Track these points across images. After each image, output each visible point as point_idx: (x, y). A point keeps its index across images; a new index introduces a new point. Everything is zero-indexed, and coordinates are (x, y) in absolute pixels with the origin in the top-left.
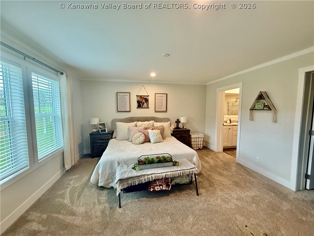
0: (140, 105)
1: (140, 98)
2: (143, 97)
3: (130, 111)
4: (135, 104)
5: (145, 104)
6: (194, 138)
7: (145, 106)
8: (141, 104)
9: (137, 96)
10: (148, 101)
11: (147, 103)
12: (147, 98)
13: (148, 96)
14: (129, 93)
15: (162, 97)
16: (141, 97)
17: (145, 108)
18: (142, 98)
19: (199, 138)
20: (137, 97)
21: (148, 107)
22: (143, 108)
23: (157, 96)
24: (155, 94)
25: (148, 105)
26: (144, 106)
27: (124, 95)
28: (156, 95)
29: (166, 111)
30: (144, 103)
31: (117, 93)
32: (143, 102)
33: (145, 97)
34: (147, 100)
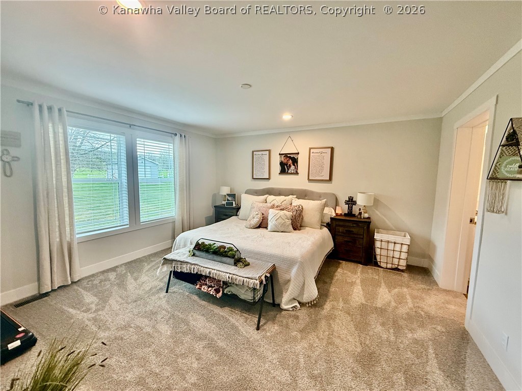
0: (284, 169)
1: (285, 158)
2: (289, 155)
3: (269, 179)
4: (276, 168)
5: (293, 167)
6: (382, 241)
7: (292, 172)
8: (286, 167)
9: (280, 154)
10: (297, 162)
11: (295, 166)
12: (296, 158)
13: (298, 153)
14: (269, 151)
15: (323, 154)
16: (286, 155)
17: (292, 174)
18: (288, 157)
19: (395, 243)
20: (280, 157)
21: (297, 172)
22: (288, 173)
23: (313, 153)
24: (310, 149)
25: (296, 168)
26: (289, 171)
27: (262, 155)
28: (312, 150)
29: (331, 179)
30: (290, 166)
31: (253, 152)
32: (289, 163)
33: (292, 156)
34: (295, 161)
